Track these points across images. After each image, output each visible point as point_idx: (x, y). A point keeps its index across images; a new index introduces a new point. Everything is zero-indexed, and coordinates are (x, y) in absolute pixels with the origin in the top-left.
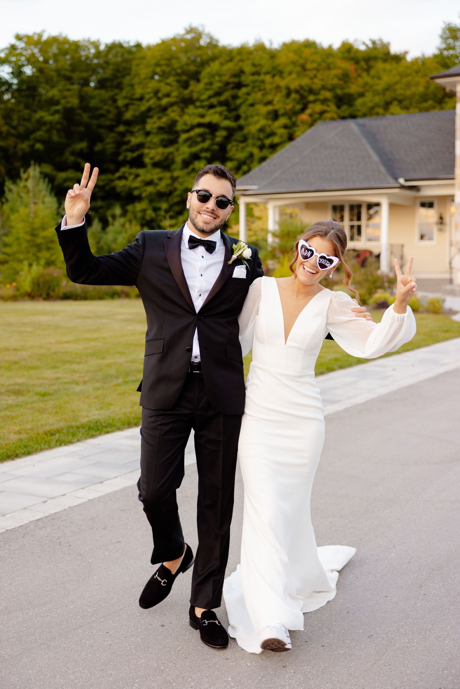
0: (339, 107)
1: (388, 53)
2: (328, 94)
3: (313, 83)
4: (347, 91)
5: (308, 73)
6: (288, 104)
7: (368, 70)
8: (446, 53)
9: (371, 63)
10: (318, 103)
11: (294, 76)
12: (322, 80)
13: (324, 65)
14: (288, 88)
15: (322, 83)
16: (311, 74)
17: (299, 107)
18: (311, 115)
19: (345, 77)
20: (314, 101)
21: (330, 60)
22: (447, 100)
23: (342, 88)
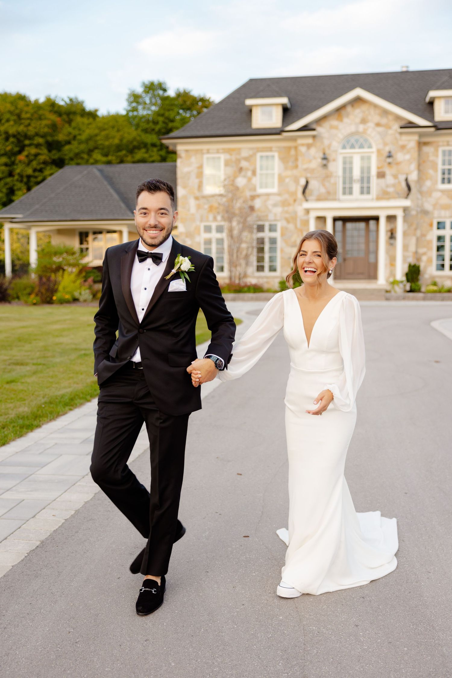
0: (50, 151)
1: (83, 110)
2: (41, 140)
3: (28, 130)
4: (56, 138)
5: (23, 121)
6: (7, 146)
7: (70, 122)
8: (131, 114)
9: (71, 116)
10: (33, 147)
11: (12, 123)
12: (35, 128)
13: (36, 116)
14: (6, 133)
15: (36, 130)
16: (27, 122)
17: (16, 149)
18: (27, 156)
19: (54, 127)
20: (30, 145)
21: (41, 112)
22: (136, 151)
23: (52, 136)
